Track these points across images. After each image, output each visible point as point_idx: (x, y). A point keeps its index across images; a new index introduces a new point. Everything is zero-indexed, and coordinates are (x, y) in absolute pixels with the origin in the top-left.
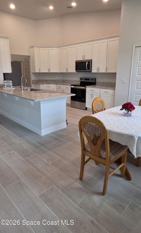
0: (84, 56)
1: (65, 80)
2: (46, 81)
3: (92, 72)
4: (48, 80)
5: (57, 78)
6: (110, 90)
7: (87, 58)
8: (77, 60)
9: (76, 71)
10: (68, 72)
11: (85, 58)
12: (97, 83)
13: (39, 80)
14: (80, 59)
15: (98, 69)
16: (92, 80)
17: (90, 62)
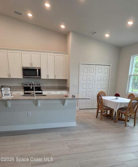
3: (42, 78)
9: (23, 77)
10: (11, 77)
11: (33, 65)
12: (42, 88)
16: (37, 85)
17: (40, 70)
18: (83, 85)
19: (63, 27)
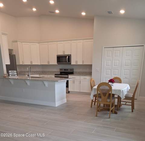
0: (64, 52)
1: (44, 71)
2: (27, 72)
3: (72, 64)
5: (37, 69)
6: (87, 77)
7: (67, 53)
8: (58, 54)
9: (57, 63)
10: (50, 64)
11: (65, 53)
12: (74, 73)
14: (61, 53)
15: (77, 62)
16: (70, 70)
17: (70, 57)
18: (107, 70)
19: (83, 14)
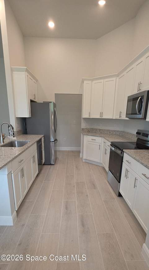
2: (100, 130)
3: (147, 119)
4: (102, 130)
9: (126, 117)
11: (142, 89)
13: (92, 129)
17: (144, 97)
